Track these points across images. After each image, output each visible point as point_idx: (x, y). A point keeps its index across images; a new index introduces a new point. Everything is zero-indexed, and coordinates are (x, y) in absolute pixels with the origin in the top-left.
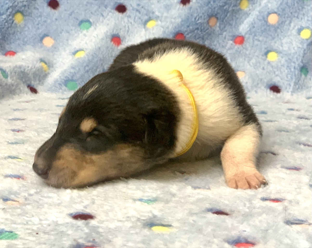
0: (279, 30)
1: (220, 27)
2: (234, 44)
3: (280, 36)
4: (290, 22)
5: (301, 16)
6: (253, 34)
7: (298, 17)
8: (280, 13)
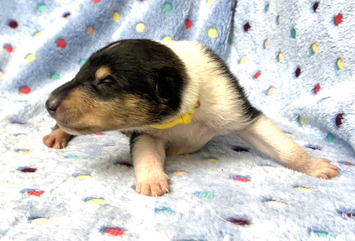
5: (163, 25)
7: (160, 26)
8: (146, 22)
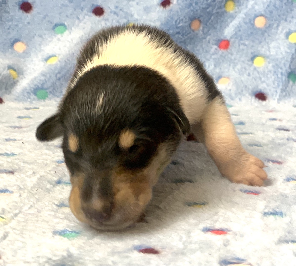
0: (266, 34)
1: (203, 31)
2: (218, 49)
3: (267, 40)
4: (278, 26)
5: (289, 19)
6: (239, 38)
8: (267, 16)
